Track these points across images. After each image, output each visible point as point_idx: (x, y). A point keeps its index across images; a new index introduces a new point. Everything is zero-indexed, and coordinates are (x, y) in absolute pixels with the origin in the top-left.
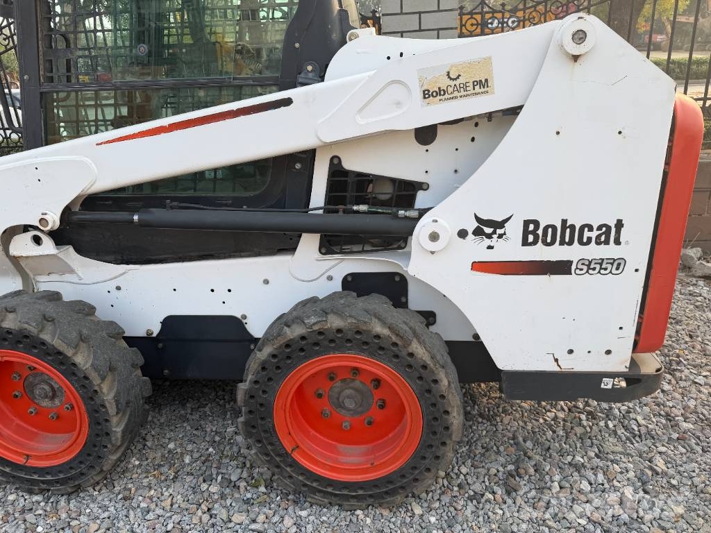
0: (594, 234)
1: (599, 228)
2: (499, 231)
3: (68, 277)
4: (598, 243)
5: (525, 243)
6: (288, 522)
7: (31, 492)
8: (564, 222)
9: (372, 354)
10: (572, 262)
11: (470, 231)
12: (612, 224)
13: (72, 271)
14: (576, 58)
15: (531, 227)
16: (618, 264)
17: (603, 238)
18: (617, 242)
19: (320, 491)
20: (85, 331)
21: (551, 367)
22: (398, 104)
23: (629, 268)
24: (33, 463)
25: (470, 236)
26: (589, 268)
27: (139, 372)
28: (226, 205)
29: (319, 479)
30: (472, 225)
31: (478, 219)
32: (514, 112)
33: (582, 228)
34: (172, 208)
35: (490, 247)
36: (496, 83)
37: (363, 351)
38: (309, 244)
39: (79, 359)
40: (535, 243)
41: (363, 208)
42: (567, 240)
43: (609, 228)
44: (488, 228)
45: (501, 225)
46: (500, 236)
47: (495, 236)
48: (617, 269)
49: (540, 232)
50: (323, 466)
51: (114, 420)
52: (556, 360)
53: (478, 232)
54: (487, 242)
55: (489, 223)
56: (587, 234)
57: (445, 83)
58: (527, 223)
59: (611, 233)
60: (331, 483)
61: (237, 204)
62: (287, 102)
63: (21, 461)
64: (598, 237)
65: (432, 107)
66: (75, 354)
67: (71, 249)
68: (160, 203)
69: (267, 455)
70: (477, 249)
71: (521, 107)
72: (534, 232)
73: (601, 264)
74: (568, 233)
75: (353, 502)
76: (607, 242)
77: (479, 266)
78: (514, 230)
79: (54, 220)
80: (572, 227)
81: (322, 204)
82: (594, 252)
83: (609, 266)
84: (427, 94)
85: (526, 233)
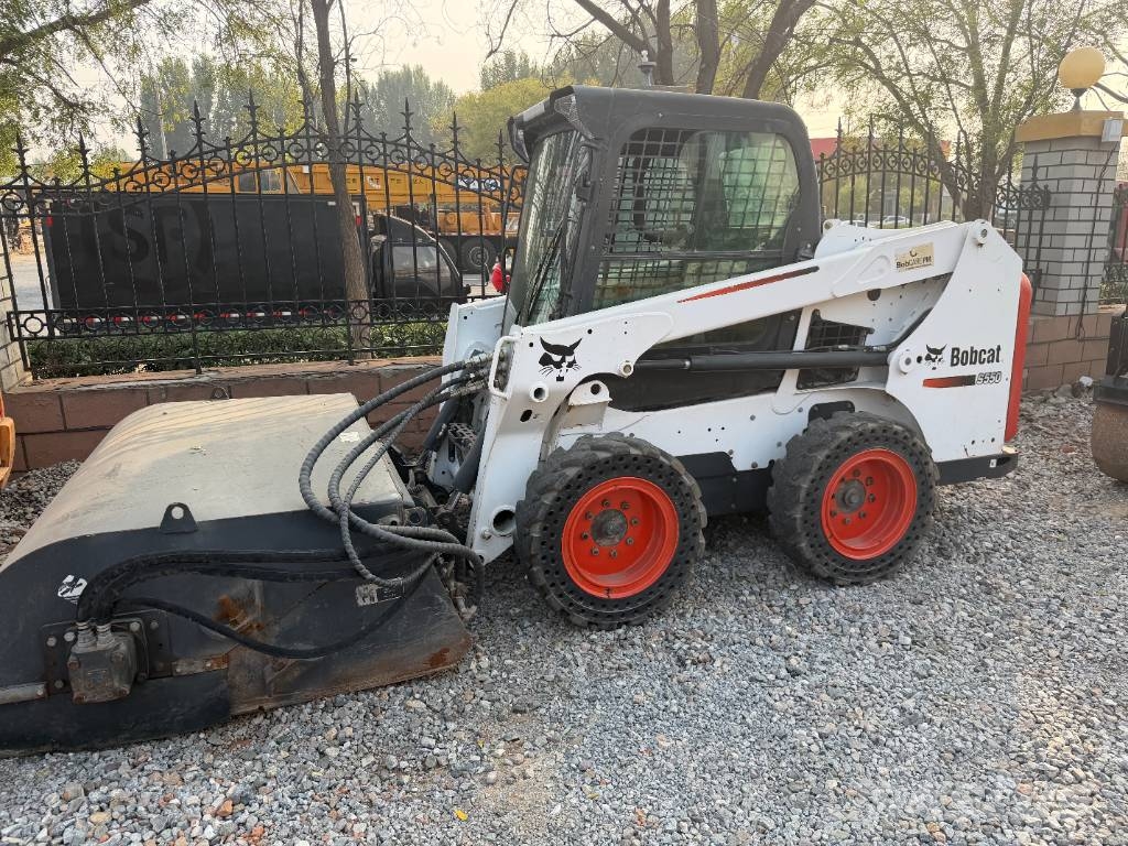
0: (986, 356)
1: (989, 351)
2: (939, 356)
4: (988, 362)
5: (952, 364)
8: (972, 348)
10: (974, 376)
11: (924, 357)
12: (995, 348)
14: (981, 245)
15: (956, 353)
16: (998, 375)
17: (991, 358)
18: (998, 361)
21: (963, 456)
22: (881, 271)
23: (1004, 377)
24: (613, 596)
25: (924, 361)
26: (984, 380)
30: (924, 353)
31: (929, 349)
32: (948, 276)
33: (981, 352)
34: (714, 354)
35: (934, 368)
36: (936, 259)
38: (790, 380)
40: (957, 364)
41: (846, 346)
42: (973, 361)
43: (994, 351)
44: (933, 354)
45: (938, 352)
46: (940, 360)
47: (937, 360)
48: (998, 379)
49: (960, 356)
52: (966, 450)
53: (928, 358)
54: (933, 365)
55: (934, 351)
56: (984, 356)
57: (909, 258)
58: (954, 350)
59: (994, 355)
62: (815, 269)
63: (603, 595)
64: (989, 358)
65: (903, 273)
70: (927, 371)
71: (951, 274)
72: (957, 357)
73: (990, 376)
74: (974, 356)
76: (993, 361)
77: (927, 383)
78: (947, 355)
80: (976, 351)
82: (987, 368)
83: (994, 377)
84: (899, 265)
85: (953, 357)
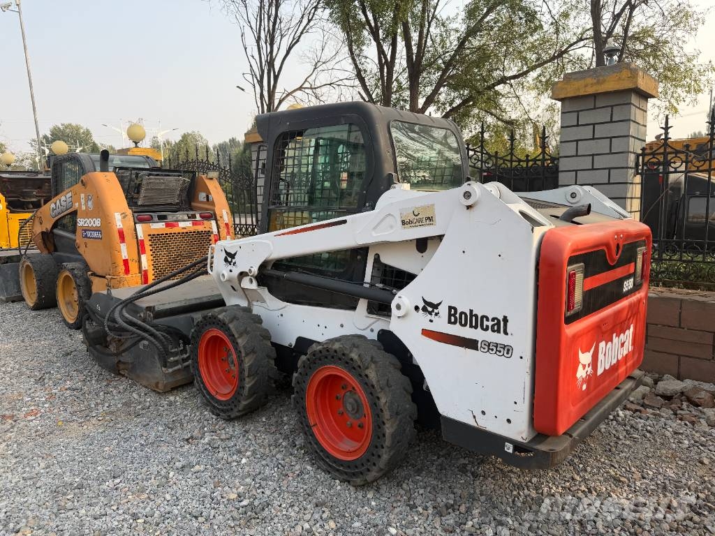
0: (490, 323)
1: (493, 319)
2: (436, 311)
3: (264, 305)
4: (493, 331)
5: (450, 322)
6: (297, 467)
7: (213, 414)
8: (471, 311)
9: (349, 371)
10: (477, 341)
11: (420, 308)
12: (501, 318)
13: (264, 301)
14: (469, 207)
15: (453, 311)
16: (508, 350)
17: (496, 328)
18: (506, 334)
19: (323, 460)
20: (248, 329)
21: (471, 422)
22: (392, 227)
23: (516, 354)
24: (217, 396)
25: (421, 311)
26: (489, 349)
27: (273, 362)
28: (329, 276)
29: (323, 450)
30: (421, 305)
31: (424, 300)
32: (440, 237)
33: (483, 317)
34: (300, 273)
35: (431, 321)
37: (346, 367)
39: (239, 341)
40: (455, 323)
42: (474, 324)
43: (499, 321)
44: (430, 307)
45: (436, 306)
46: (436, 314)
47: (433, 314)
48: (508, 353)
49: (458, 316)
50: (327, 442)
51: (247, 380)
52: (474, 417)
53: (424, 309)
54: (429, 317)
55: (430, 304)
56: (486, 323)
57: (412, 217)
58: (450, 308)
59: (500, 325)
60: (329, 456)
61: (334, 275)
62: (345, 222)
63: (213, 393)
64: (493, 326)
65: (406, 230)
66: (239, 337)
67: (266, 289)
68: (296, 269)
69: (302, 423)
70: (424, 321)
72: (454, 315)
73: (497, 347)
74: (474, 320)
75: (337, 474)
76: (499, 331)
77: (426, 333)
78: (443, 310)
79: (255, 270)
80: (476, 316)
81: (369, 281)
82: (491, 337)
83: (502, 350)
84: (403, 223)
85: (450, 315)
